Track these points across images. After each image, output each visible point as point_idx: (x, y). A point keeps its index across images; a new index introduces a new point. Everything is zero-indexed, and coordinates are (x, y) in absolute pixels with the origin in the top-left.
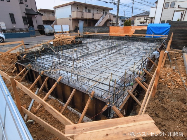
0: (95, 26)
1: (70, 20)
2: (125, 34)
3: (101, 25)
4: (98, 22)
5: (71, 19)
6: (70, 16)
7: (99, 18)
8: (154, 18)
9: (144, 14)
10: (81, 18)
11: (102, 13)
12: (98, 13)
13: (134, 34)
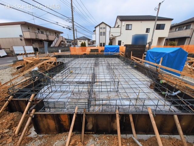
0: (51, 46)
1: (21, 40)
2: (83, 53)
3: (57, 45)
4: (54, 43)
5: (23, 39)
6: (21, 36)
7: (53, 40)
8: (95, 41)
9: (83, 38)
10: (36, 38)
11: (55, 35)
12: (51, 35)
13: (90, 52)
